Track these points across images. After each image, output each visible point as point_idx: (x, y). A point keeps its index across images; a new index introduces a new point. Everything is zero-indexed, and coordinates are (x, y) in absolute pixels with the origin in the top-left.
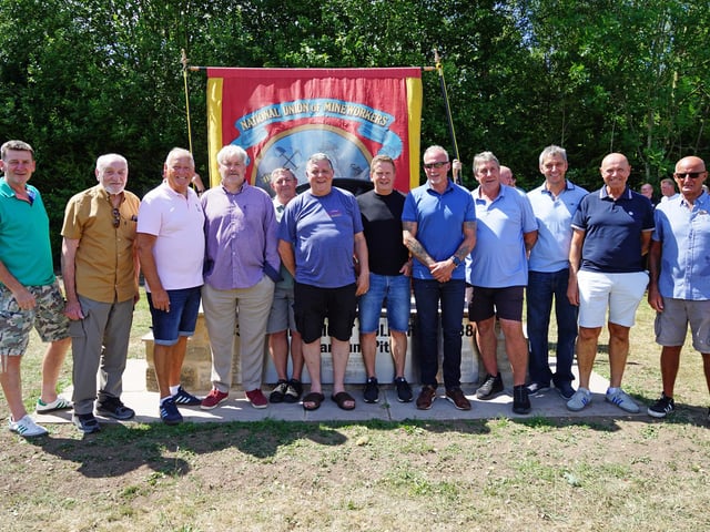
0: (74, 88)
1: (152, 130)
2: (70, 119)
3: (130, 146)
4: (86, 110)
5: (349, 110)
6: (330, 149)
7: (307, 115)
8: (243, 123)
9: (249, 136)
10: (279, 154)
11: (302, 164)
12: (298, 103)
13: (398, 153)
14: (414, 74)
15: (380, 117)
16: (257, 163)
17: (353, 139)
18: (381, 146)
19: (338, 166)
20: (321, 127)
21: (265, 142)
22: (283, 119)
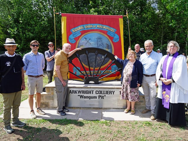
0: (31, 24)
1: (51, 35)
2: (31, 32)
3: (46, 39)
4: (34, 29)
5: (104, 27)
6: (100, 38)
7: (93, 29)
8: (73, 30)
9: (75, 34)
10: (85, 39)
11: (92, 43)
12: (89, 25)
13: (118, 40)
14: (121, 17)
15: (113, 30)
16: (78, 42)
17: (106, 36)
18: (114, 38)
19: (102, 44)
20: (97, 32)
21: (80, 36)
22: (86, 29)
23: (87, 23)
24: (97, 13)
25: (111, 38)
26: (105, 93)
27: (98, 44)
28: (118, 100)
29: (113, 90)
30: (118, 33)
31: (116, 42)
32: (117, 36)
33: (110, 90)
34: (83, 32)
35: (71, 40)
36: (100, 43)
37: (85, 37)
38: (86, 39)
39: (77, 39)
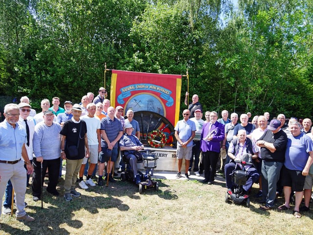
5: (158, 89)
6: (151, 101)
7: (144, 89)
8: (123, 90)
9: (125, 94)
10: (134, 101)
11: (142, 105)
12: (141, 84)
13: (172, 104)
14: (179, 77)
15: (168, 92)
16: (127, 103)
17: (159, 98)
18: (167, 101)
19: (153, 108)
20: (149, 93)
21: (130, 97)
22: (137, 90)
23: (139, 83)
24: (142, 60)
25: (165, 102)
26: (158, 155)
27: (148, 107)
28: (170, 163)
29: (166, 153)
30: (173, 95)
31: (169, 106)
32: (171, 100)
33: (163, 153)
34: (134, 93)
35: (120, 100)
36: (151, 106)
37: (135, 98)
38: (136, 100)
39: (126, 100)
